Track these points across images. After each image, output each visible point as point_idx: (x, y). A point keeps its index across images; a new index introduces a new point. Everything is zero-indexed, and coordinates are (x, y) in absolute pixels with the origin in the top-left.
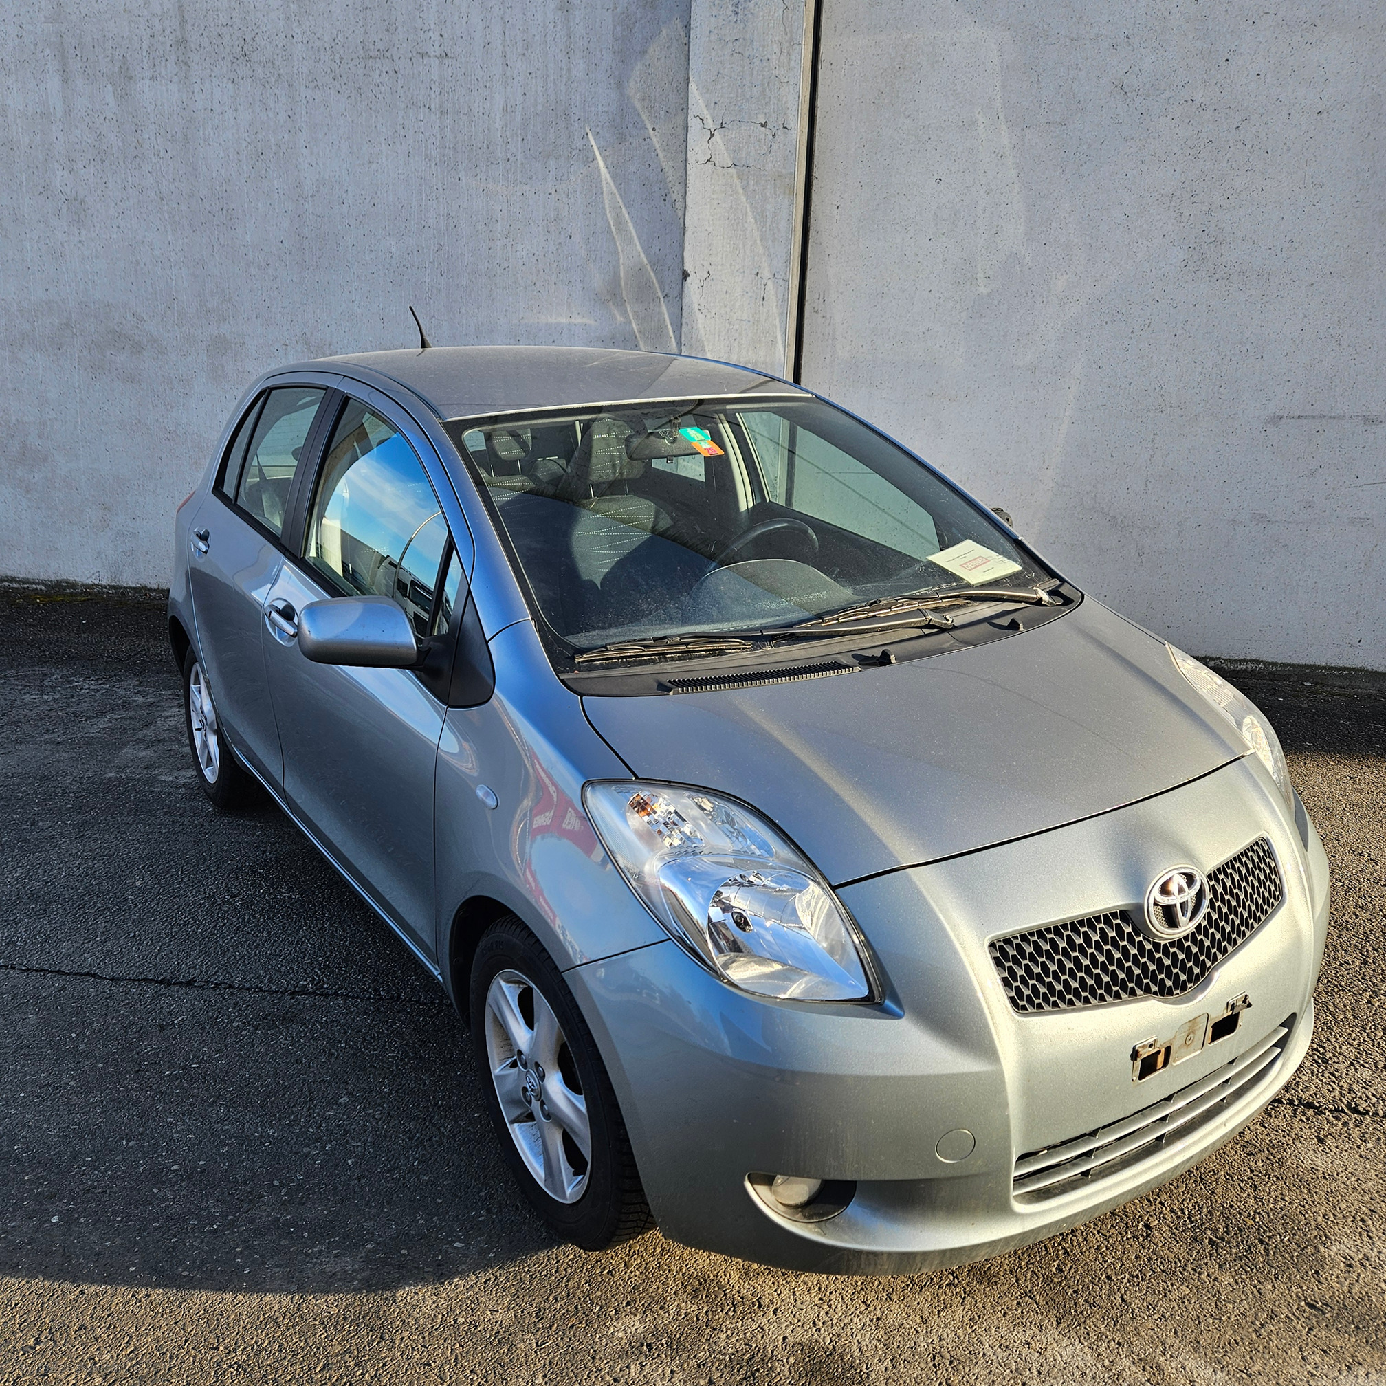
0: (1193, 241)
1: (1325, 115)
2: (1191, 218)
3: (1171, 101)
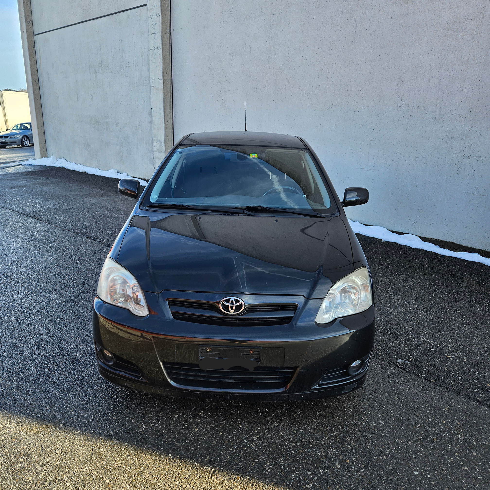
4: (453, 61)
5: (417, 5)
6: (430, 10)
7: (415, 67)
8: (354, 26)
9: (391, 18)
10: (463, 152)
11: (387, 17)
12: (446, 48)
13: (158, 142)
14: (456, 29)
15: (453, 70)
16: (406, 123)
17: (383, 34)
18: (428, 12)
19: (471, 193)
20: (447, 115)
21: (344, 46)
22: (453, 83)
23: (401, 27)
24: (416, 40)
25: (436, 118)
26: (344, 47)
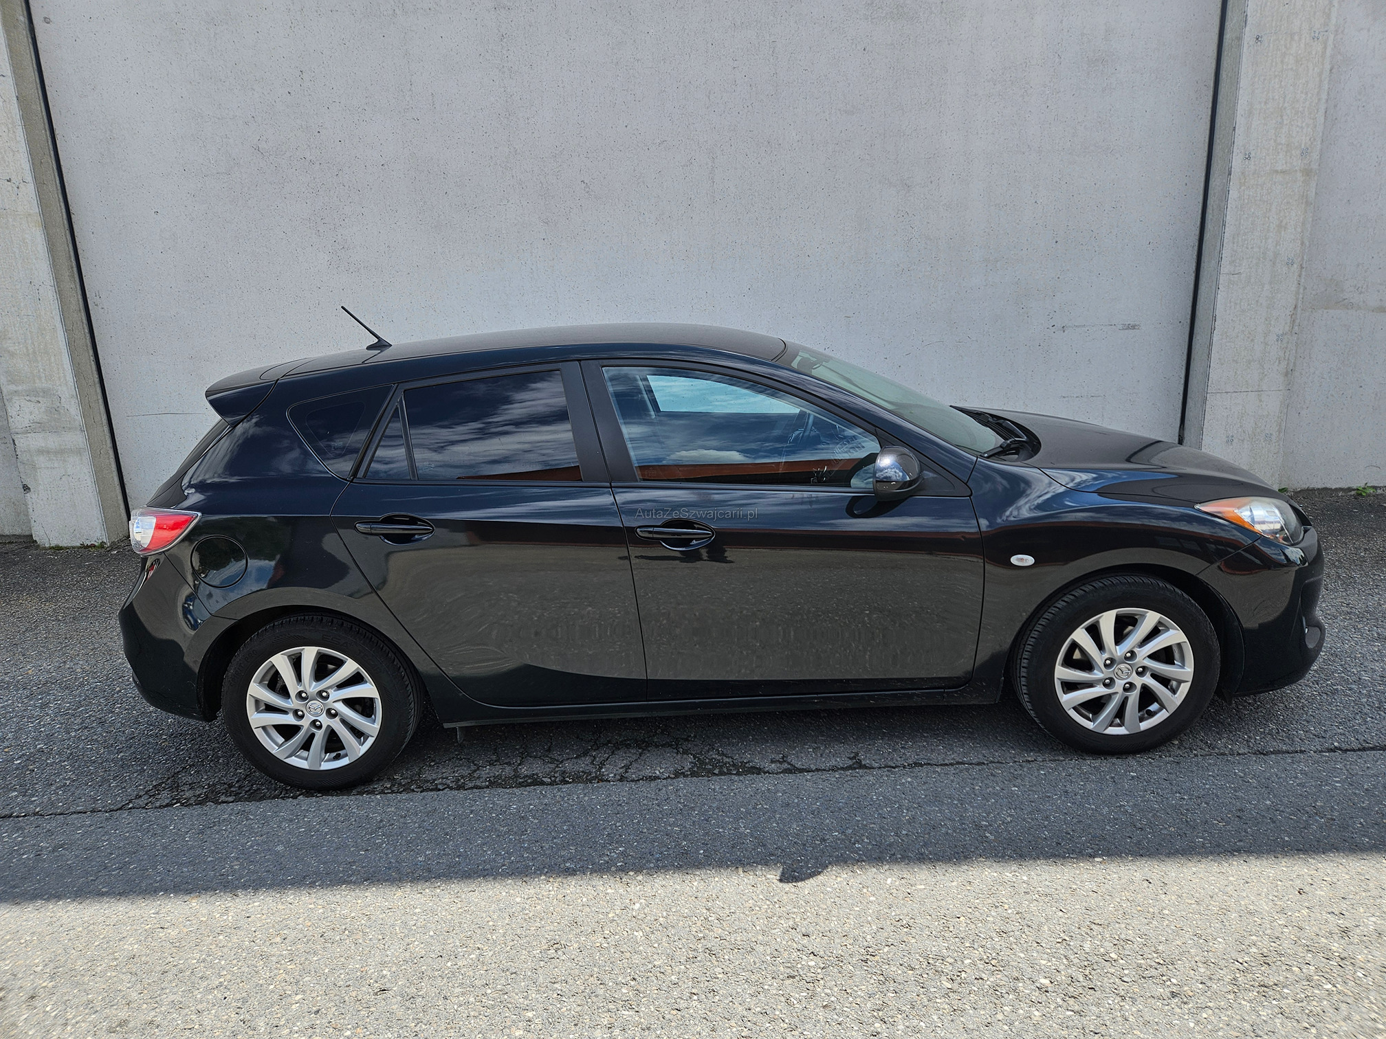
0: (330, 248)
1: (386, 166)
2: (325, 233)
3: (292, 158)
4: (1011, 145)
5: (921, 27)
6: (951, 40)
7: (932, 155)
8: (771, 60)
9: (864, 50)
10: (1051, 320)
11: (854, 46)
12: (995, 120)
13: (33, 399)
14: (1010, 83)
15: (1014, 164)
16: (927, 274)
17: (849, 84)
18: (947, 42)
19: (1075, 396)
20: (1012, 252)
21: (749, 104)
22: (1017, 189)
23: (891, 72)
24: (928, 100)
25: (991, 259)
26: (750, 107)
